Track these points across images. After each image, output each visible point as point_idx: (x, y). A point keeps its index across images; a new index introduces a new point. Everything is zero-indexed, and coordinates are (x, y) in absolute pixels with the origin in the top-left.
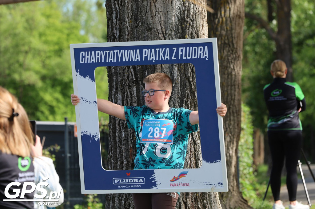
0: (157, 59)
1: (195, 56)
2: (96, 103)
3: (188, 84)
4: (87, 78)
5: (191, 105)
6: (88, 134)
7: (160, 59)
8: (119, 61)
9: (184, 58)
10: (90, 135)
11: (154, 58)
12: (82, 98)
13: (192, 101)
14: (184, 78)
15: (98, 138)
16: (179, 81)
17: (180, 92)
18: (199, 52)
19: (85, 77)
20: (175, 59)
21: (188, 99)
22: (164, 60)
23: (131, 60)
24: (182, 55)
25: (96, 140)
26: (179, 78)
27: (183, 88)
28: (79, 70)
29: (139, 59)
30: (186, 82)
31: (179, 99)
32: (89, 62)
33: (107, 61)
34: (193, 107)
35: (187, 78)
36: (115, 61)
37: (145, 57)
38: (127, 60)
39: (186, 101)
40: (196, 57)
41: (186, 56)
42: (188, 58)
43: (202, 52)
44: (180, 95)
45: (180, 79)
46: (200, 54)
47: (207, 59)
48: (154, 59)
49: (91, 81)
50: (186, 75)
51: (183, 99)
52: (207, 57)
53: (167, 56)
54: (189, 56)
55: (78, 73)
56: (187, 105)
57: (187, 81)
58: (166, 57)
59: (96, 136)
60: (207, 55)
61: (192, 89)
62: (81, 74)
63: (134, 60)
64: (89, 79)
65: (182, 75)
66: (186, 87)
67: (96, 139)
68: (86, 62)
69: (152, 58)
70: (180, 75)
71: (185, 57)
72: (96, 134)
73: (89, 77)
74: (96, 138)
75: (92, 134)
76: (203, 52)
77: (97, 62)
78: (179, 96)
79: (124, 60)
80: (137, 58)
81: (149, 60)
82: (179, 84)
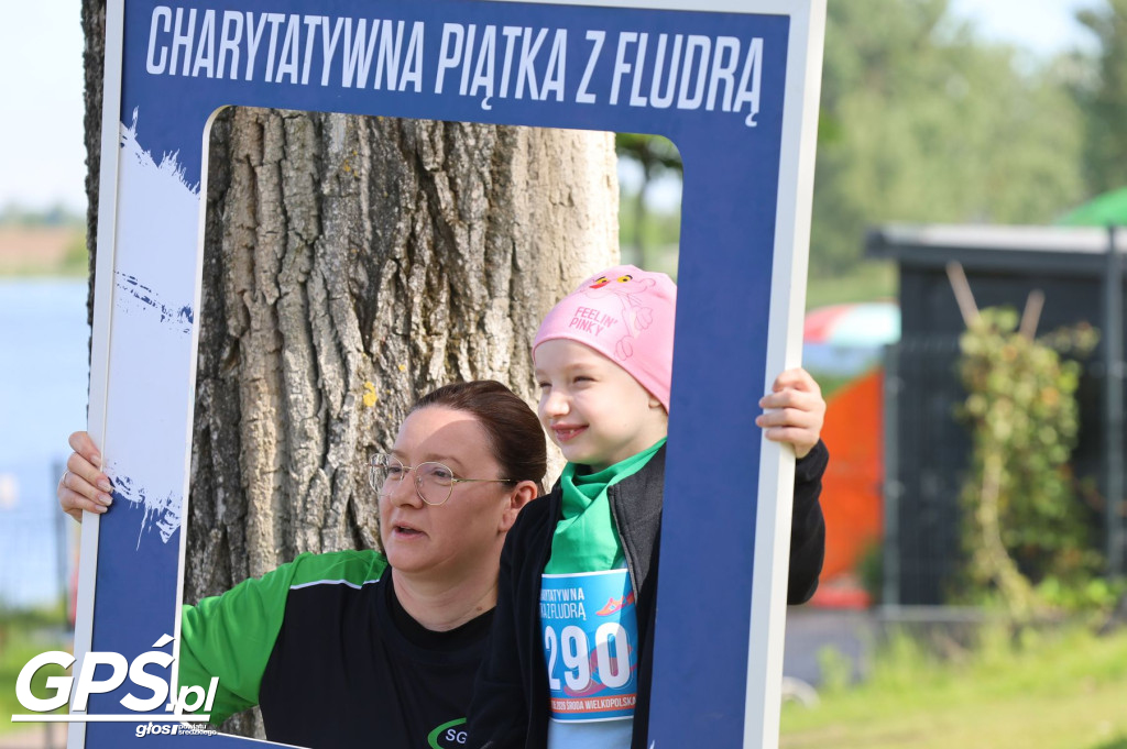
0: (503, 93)
1: (691, 96)
2: (191, 320)
3: (410, 185)
4: (169, 164)
5: (432, 299)
6: (134, 497)
7: (519, 94)
8: (325, 82)
9: (637, 101)
10: (142, 505)
11: (489, 82)
12: (133, 281)
13: (440, 278)
14: (393, 149)
15: (175, 527)
16: (367, 164)
17: (368, 225)
18: (718, 73)
19: (158, 161)
20: (591, 99)
21: (411, 262)
22: (539, 101)
23: (377, 86)
24: (627, 80)
25: (165, 539)
26: (366, 151)
27: (386, 207)
28: (135, 115)
29: (417, 78)
30: (401, 175)
31: (364, 265)
32: (186, 73)
33: (268, 78)
34: (442, 307)
35: (407, 155)
36: (305, 81)
37: (447, 70)
38: (361, 84)
39: (396, 277)
40: (695, 104)
41: (645, 91)
42: (657, 103)
43: (728, 74)
44: (366, 246)
45: (371, 157)
46: (722, 83)
47: (753, 119)
48: (490, 93)
49: (182, 187)
50: (403, 136)
51: (382, 264)
52: (755, 109)
53: (554, 78)
54: (662, 94)
55: (131, 134)
56: (406, 297)
57: (406, 168)
58: (548, 85)
59: (167, 517)
60: (754, 98)
61: (439, 212)
62: (142, 140)
63: (391, 86)
64: (178, 174)
65: (381, 131)
66: (397, 203)
67: (166, 532)
68: (173, 72)
69: (478, 80)
70: (372, 133)
71: (641, 95)
72: (169, 502)
73: (178, 161)
74: (164, 528)
75: (153, 503)
76: (738, 75)
77: (220, 75)
78: (360, 246)
79: (347, 82)
80: (407, 76)
81: (463, 91)
82: (364, 186)
